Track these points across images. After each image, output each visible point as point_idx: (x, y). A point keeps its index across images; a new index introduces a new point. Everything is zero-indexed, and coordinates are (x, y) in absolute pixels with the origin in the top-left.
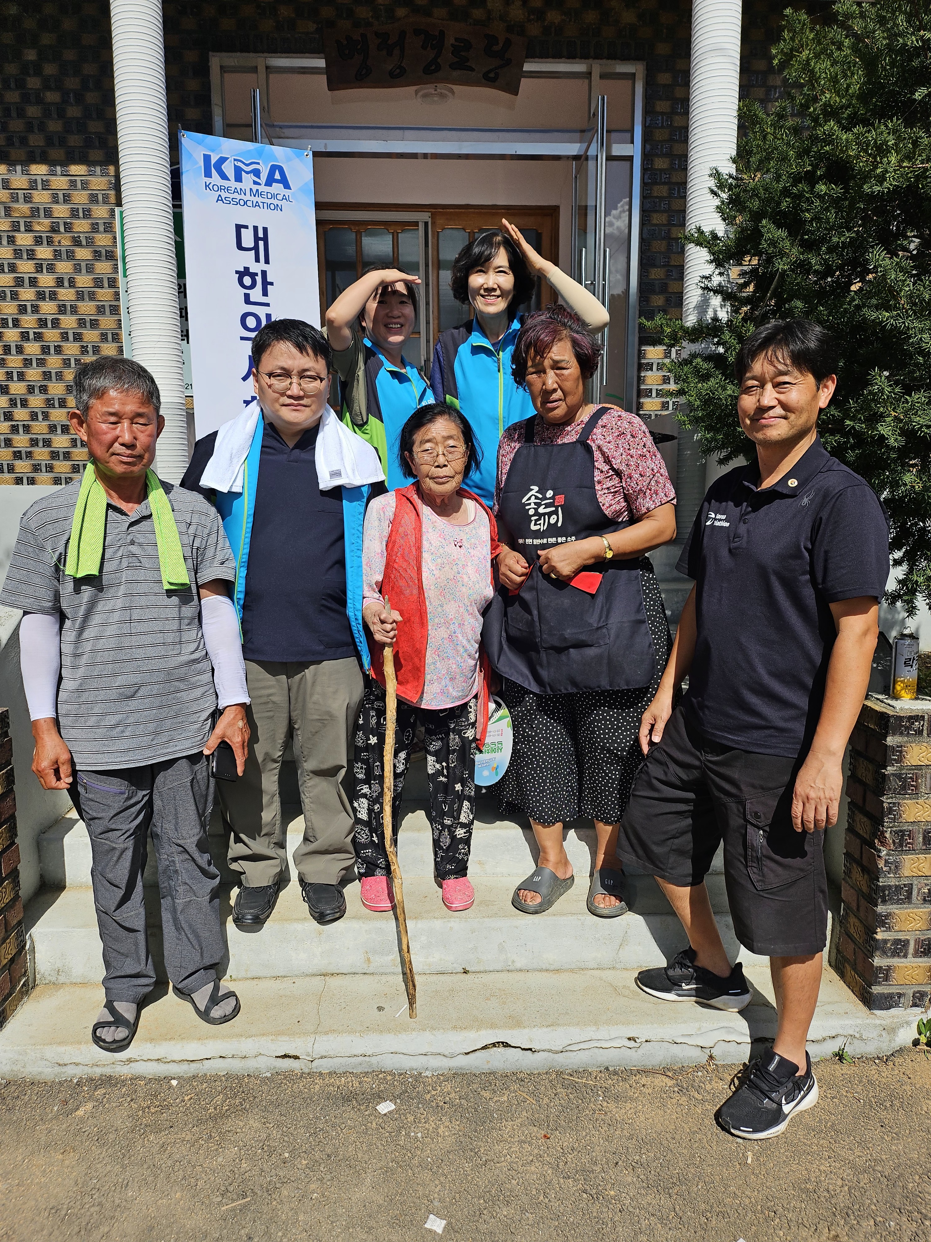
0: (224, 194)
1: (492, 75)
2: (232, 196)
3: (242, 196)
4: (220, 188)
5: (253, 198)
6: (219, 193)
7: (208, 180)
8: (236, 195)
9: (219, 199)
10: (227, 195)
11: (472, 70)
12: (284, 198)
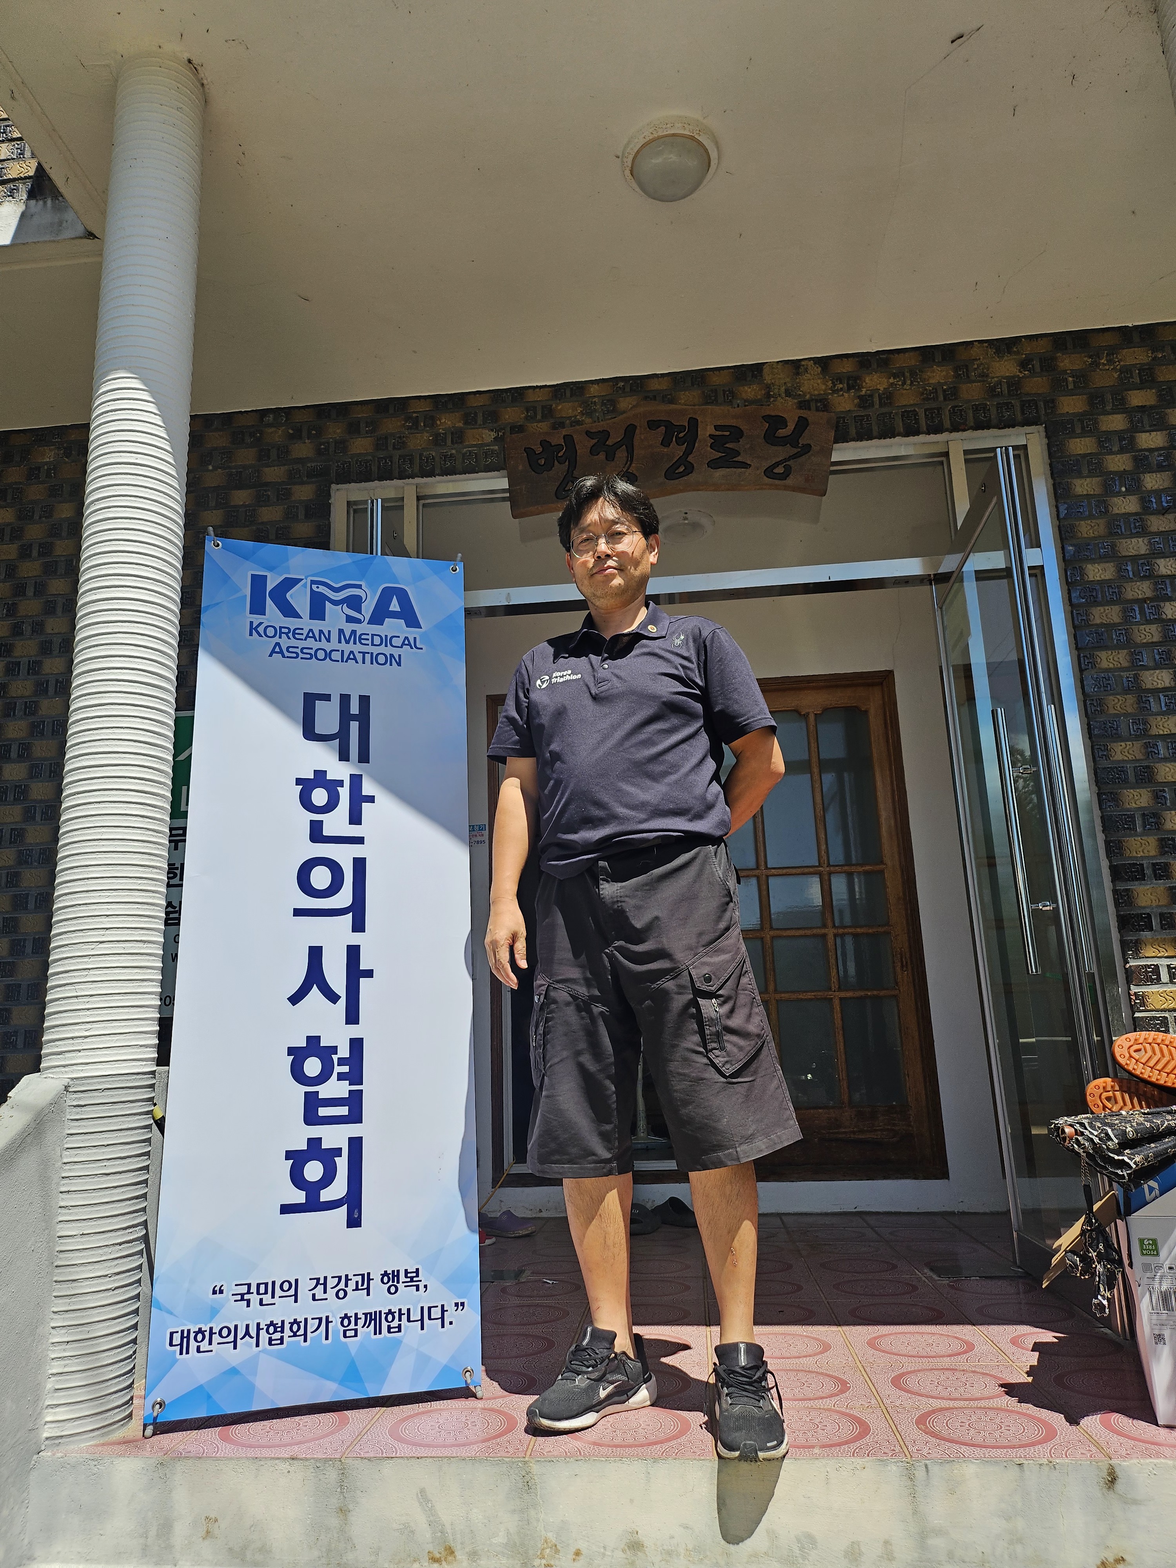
0: (285, 642)
1: (780, 470)
2: (301, 644)
3: (324, 644)
4: (280, 632)
5: (343, 646)
6: (277, 639)
7: (256, 619)
8: (310, 643)
9: (277, 650)
10: (293, 642)
11: (746, 465)
12: (406, 642)
